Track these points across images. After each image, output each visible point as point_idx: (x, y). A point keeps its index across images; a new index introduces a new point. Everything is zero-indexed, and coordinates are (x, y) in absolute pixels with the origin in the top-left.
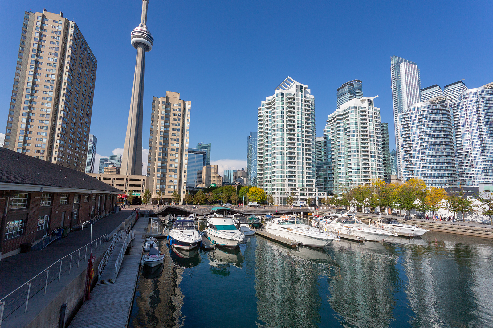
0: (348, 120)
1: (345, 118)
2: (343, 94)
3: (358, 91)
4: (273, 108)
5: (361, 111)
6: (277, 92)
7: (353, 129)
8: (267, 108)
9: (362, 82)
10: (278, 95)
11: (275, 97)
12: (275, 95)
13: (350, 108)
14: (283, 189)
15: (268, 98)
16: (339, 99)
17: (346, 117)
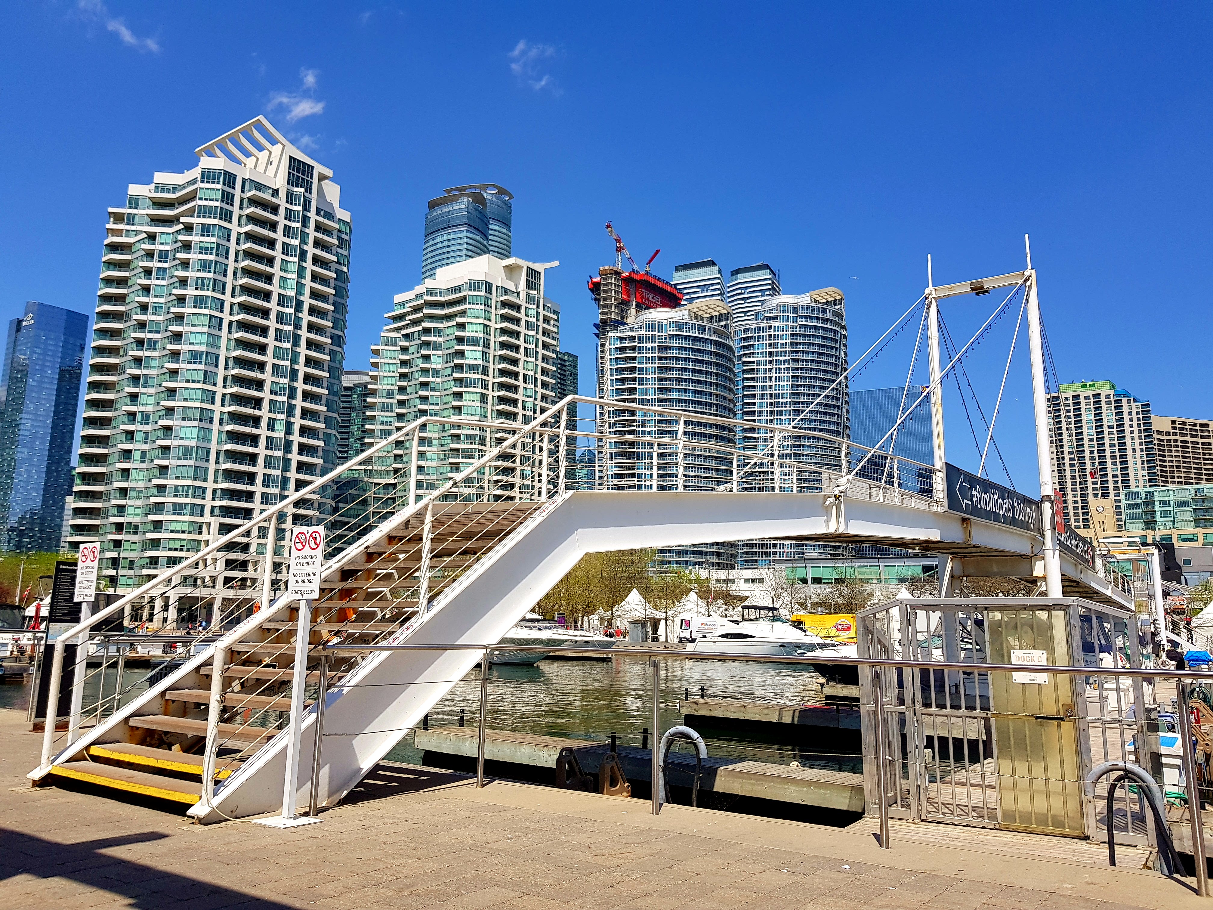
0: (461, 326)
1: (449, 317)
2: (446, 225)
3: (497, 228)
4: (181, 226)
5: (504, 304)
6: (206, 163)
7: (475, 359)
8: (156, 220)
9: (511, 197)
10: (208, 176)
11: (194, 181)
12: (195, 173)
13: (470, 286)
15: (160, 177)
16: (433, 239)
17: (456, 315)
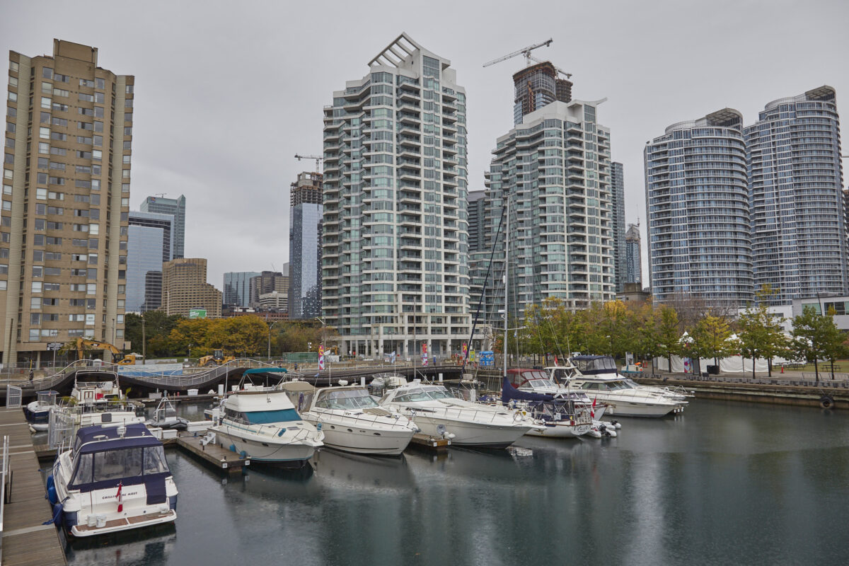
0: (542, 153)
1: (533, 148)
4: (364, 113)
5: (570, 133)
7: (553, 174)
8: (349, 111)
11: (369, 83)
13: (546, 124)
14: (389, 319)
17: (538, 146)
